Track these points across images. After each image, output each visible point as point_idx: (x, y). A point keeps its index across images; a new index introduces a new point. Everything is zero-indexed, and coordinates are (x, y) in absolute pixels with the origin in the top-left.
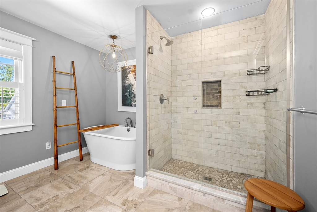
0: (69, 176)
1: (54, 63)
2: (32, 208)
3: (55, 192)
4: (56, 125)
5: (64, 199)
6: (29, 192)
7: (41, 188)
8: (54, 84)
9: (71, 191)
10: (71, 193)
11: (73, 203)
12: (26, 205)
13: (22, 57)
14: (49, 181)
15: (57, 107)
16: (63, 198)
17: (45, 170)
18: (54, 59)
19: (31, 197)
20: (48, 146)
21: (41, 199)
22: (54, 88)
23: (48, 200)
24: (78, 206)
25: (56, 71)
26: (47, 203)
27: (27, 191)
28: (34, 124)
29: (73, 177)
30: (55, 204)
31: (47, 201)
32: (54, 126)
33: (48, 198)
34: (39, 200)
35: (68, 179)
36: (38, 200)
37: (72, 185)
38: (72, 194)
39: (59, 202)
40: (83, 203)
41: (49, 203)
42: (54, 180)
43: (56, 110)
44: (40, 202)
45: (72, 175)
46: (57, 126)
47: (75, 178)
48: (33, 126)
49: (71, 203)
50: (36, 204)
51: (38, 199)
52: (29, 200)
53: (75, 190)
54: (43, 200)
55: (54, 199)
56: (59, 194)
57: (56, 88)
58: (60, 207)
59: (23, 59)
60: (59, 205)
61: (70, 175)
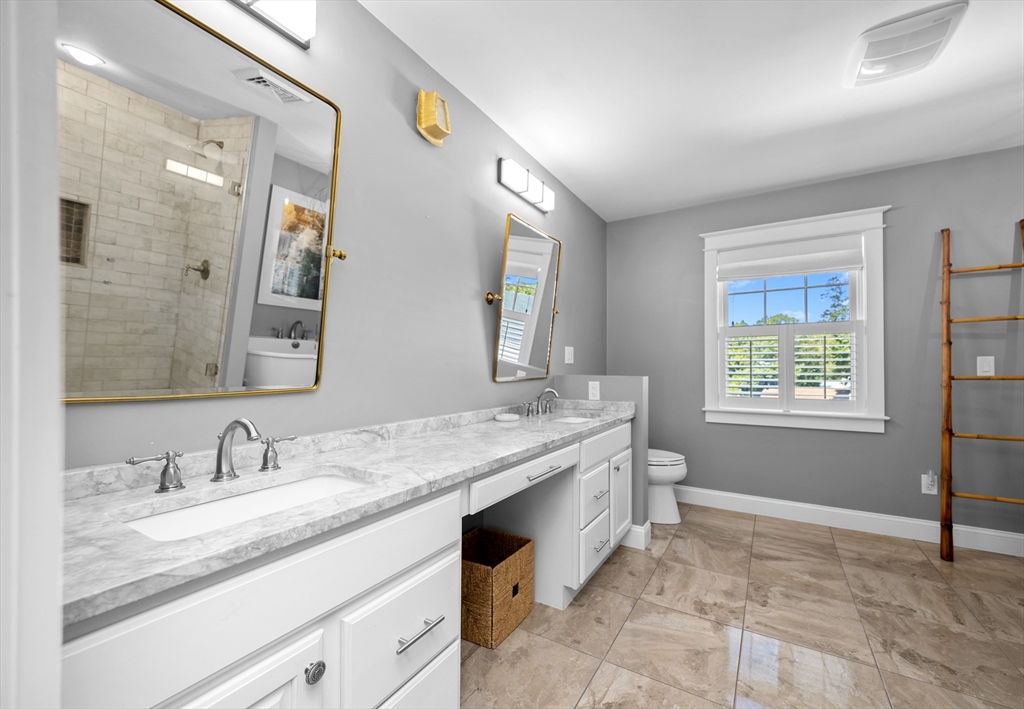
0: (976, 595)
1: (946, 248)
2: (849, 594)
3: (911, 601)
4: (949, 432)
5: (922, 628)
6: (859, 565)
7: (886, 575)
8: (945, 312)
9: (955, 628)
10: (953, 630)
11: (944, 652)
12: (842, 584)
13: (861, 262)
14: (912, 572)
15: (951, 378)
16: (924, 625)
17: (917, 545)
18: (946, 238)
19: (856, 576)
20: (929, 485)
21: (873, 592)
22: (945, 322)
23: (886, 603)
24: (953, 667)
25: (950, 272)
26: (881, 606)
27: (857, 562)
28: (888, 418)
29: (985, 603)
30: (896, 620)
31: (883, 605)
32: (943, 433)
33: (887, 600)
34: (868, 591)
35: (968, 598)
36: (866, 588)
37: (968, 618)
38: (953, 633)
39: (908, 623)
40: (971, 675)
41: (884, 609)
42: (925, 577)
43: (949, 387)
44: (869, 595)
45: (986, 598)
46: (951, 434)
47: (990, 607)
48: (886, 421)
49: (938, 648)
50: (858, 593)
51: (868, 589)
52: (851, 579)
53: (970, 634)
54: (876, 598)
55: (901, 610)
56: (918, 611)
57: (949, 321)
58: (904, 633)
59: (865, 265)
60: (905, 630)
61: (979, 592)
